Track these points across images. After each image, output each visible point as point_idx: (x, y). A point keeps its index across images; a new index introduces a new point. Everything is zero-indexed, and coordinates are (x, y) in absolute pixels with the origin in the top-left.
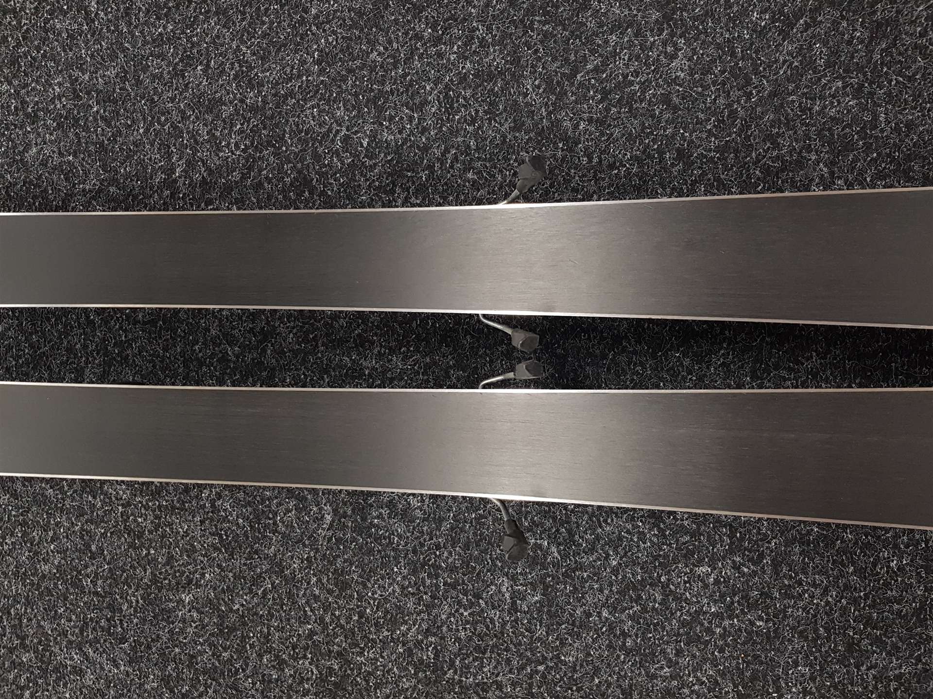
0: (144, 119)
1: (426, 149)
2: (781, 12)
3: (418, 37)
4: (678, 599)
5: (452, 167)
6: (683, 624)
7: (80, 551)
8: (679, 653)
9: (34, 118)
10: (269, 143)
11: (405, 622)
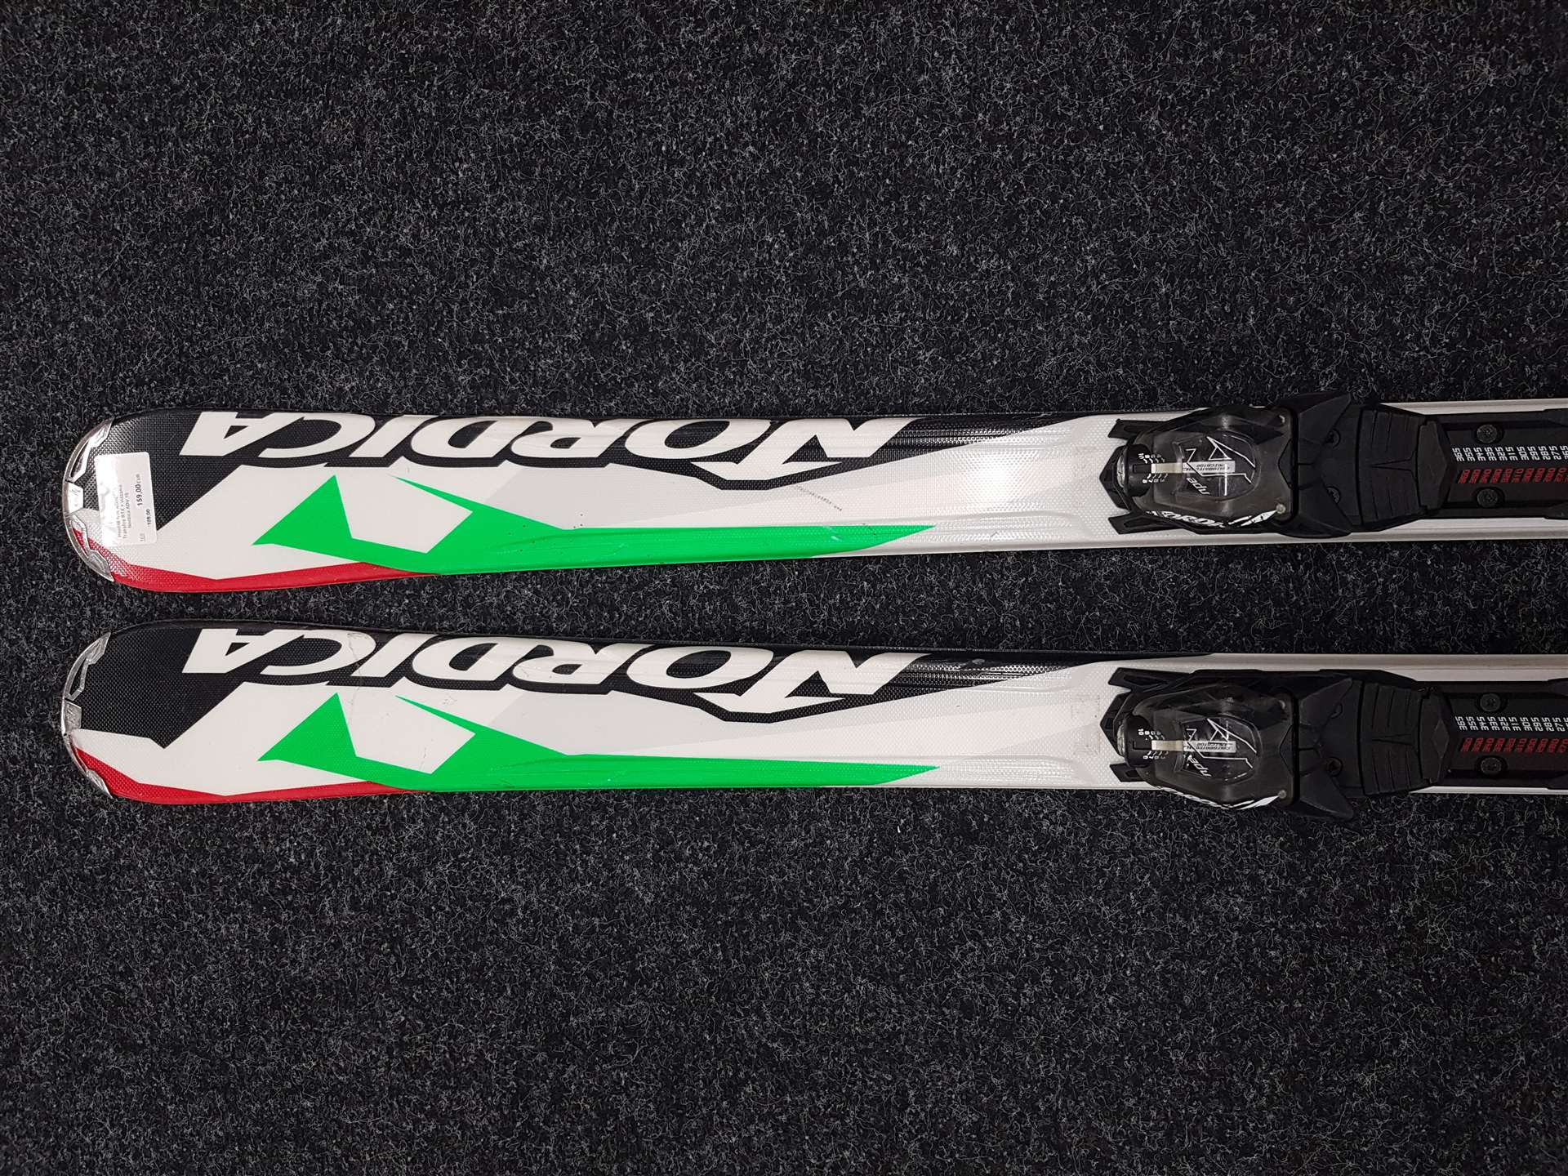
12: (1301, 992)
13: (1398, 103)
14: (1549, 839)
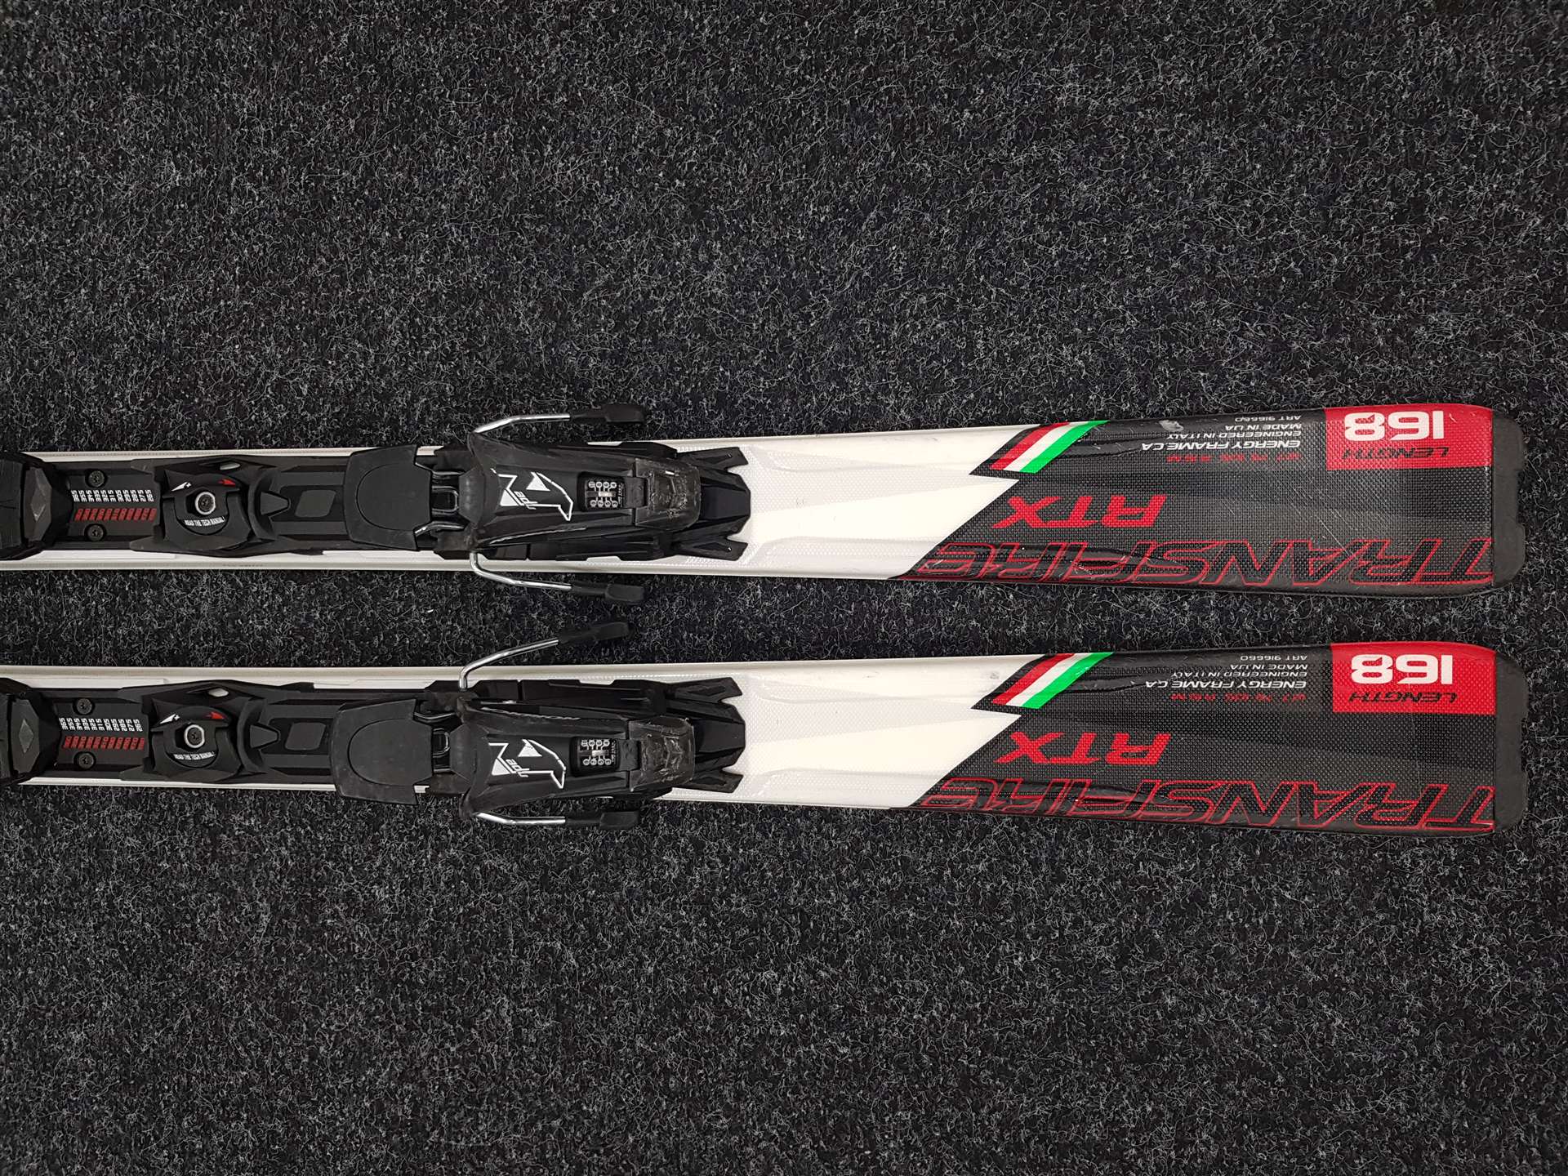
12: (33, 961)
13: (114, 197)
14: (209, 828)
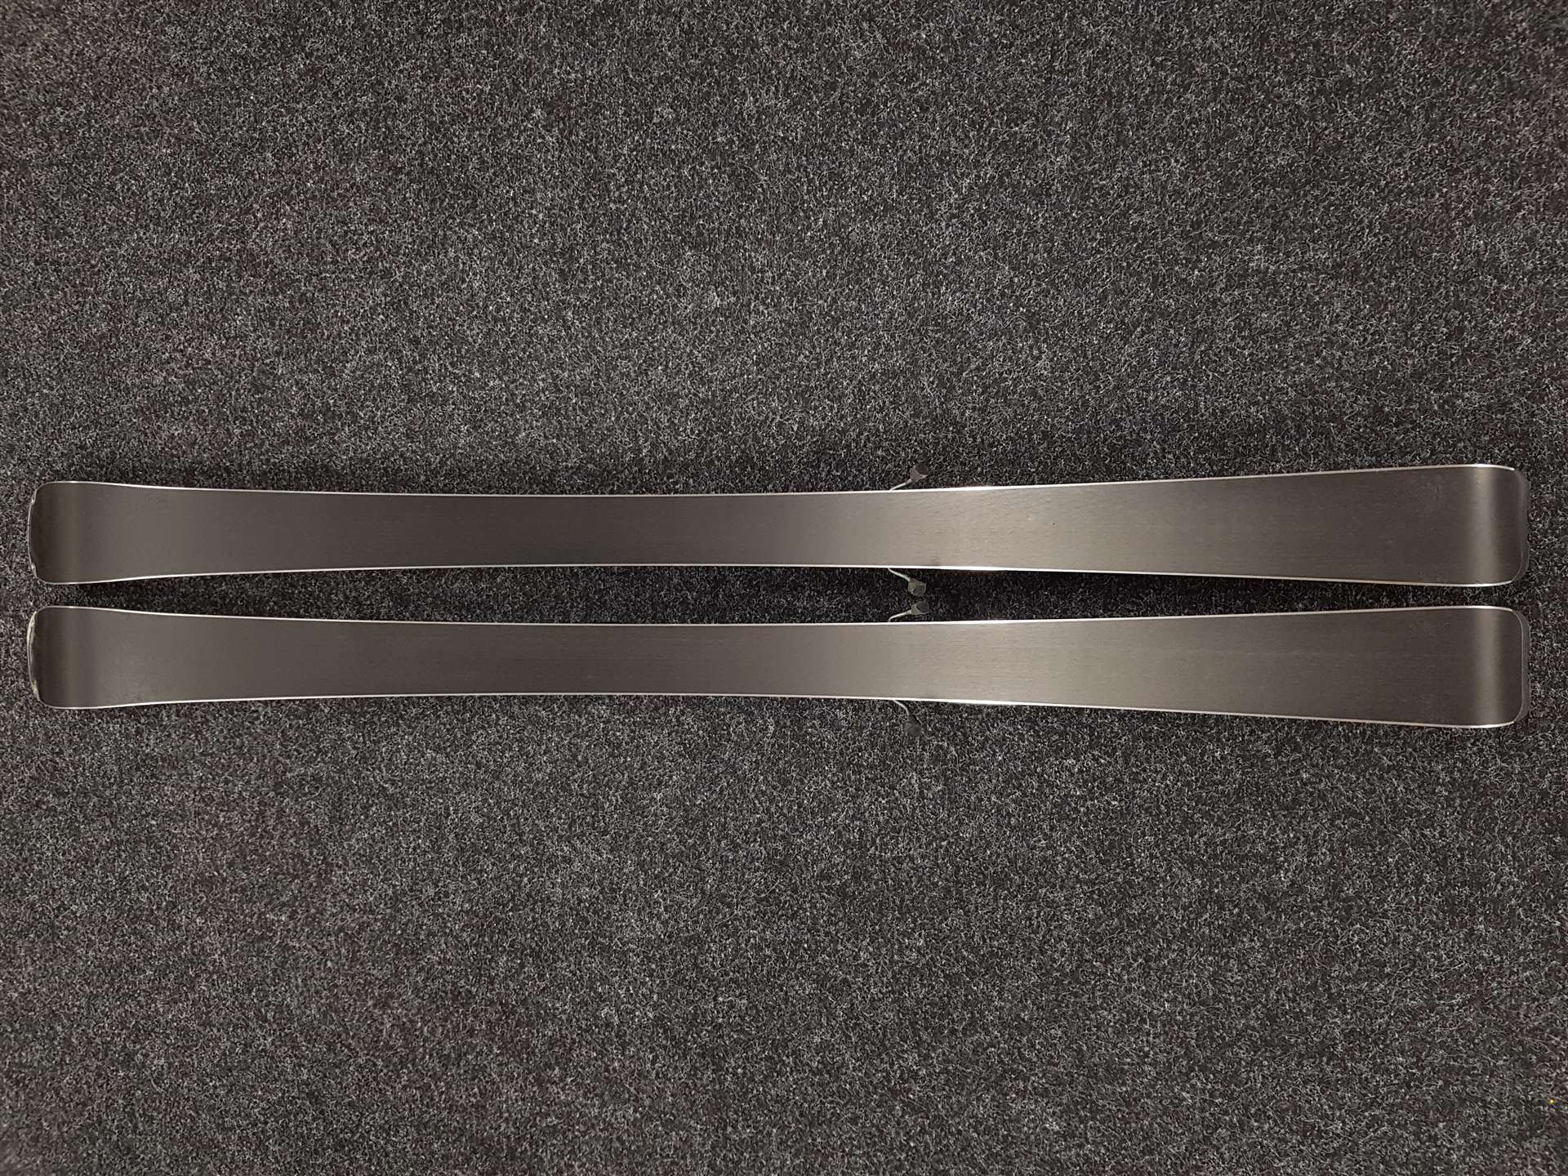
0: (615, 409)
1: (844, 432)
2: (1123, 322)
3: (836, 343)
4: (1051, 785)
5: (865, 446)
6: (1055, 805)
7: (568, 761)
8: (1052, 829)
9: (522, 408)
10: (718, 428)
11: (836, 810)
